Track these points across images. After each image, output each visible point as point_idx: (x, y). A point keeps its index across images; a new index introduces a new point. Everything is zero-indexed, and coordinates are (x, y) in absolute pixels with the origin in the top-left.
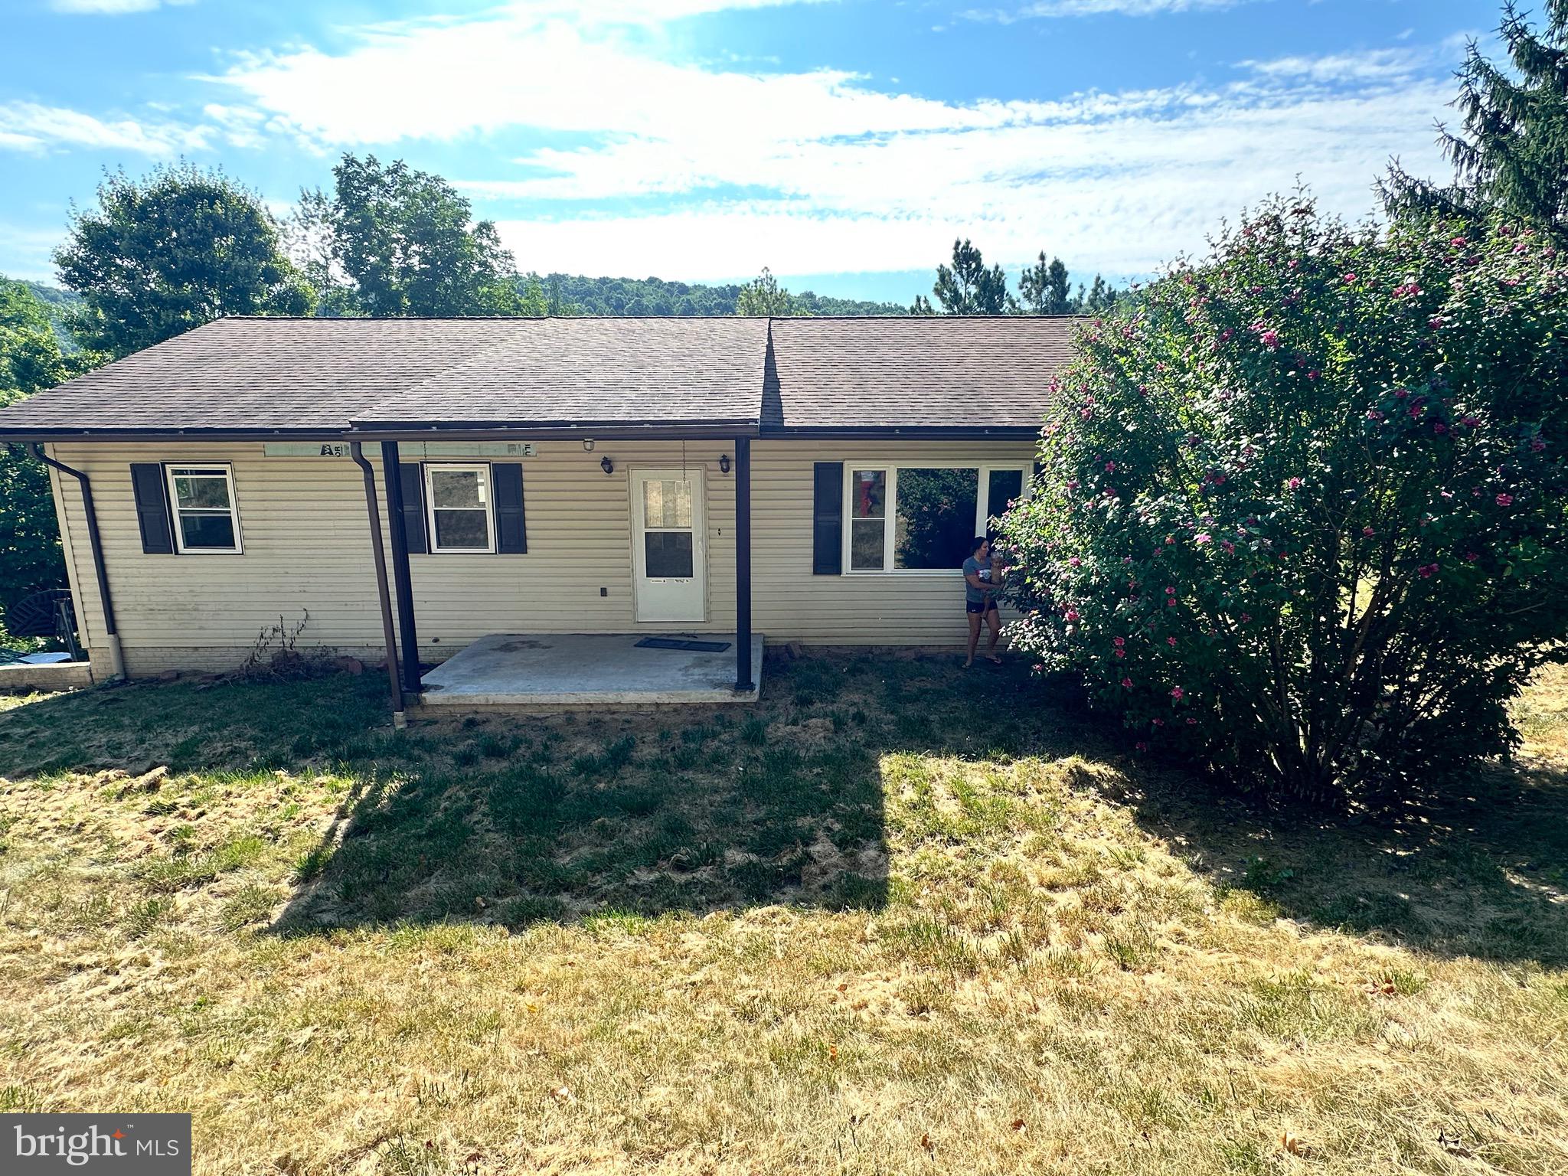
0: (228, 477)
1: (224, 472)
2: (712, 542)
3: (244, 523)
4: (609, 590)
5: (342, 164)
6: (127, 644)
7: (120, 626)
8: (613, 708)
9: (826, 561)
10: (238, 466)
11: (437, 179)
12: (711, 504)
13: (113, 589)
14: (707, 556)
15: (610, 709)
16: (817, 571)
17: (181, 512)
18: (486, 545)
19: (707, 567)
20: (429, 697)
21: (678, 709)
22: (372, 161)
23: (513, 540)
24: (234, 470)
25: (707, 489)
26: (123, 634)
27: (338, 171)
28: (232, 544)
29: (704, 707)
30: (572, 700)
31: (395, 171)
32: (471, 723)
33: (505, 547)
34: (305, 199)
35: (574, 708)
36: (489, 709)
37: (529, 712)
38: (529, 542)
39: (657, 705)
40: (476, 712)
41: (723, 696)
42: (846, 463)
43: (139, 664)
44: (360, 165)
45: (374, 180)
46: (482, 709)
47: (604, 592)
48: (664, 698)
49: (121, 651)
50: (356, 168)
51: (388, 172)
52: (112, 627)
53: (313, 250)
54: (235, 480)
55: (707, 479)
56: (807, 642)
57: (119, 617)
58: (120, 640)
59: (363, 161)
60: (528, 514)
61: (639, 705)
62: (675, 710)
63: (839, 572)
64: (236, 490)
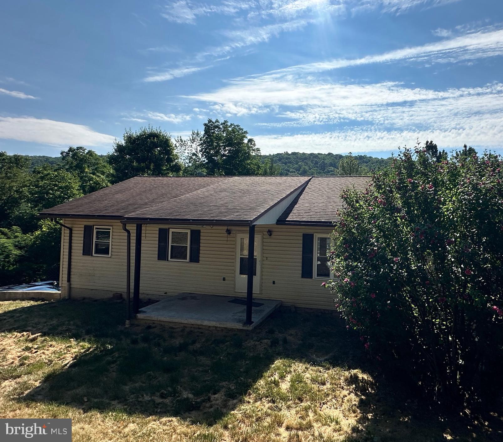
0: (111, 231)
1: (110, 229)
2: (264, 262)
3: (113, 247)
4: (226, 278)
5: (207, 122)
6: (72, 286)
7: (72, 280)
8: (200, 327)
9: (307, 273)
10: (114, 227)
11: (238, 126)
12: (264, 248)
13: (72, 267)
14: (262, 268)
15: (199, 327)
16: (303, 276)
17: (96, 242)
18: (185, 258)
19: (262, 272)
20: (140, 316)
21: (223, 329)
22: (217, 121)
23: (195, 258)
24: (113, 229)
25: (263, 242)
26: (72, 283)
27: (205, 125)
28: (108, 254)
29: (232, 330)
30: (186, 322)
31: (224, 124)
32: (149, 327)
33: (191, 260)
34: (193, 134)
35: (186, 325)
36: (158, 322)
37: (171, 325)
38: (200, 259)
39: (216, 327)
40: (154, 323)
41: (239, 326)
42: (315, 234)
43: (74, 294)
44: (213, 122)
45: (217, 127)
46: (156, 322)
47: (224, 279)
48: (218, 325)
49: (70, 288)
50: (212, 123)
51: (222, 124)
52: (69, 280)
53: (193, 149)
54: (113, 232)
55: (263, 238)
56: (298, 305)
57: (72, 276)
58: (70, 284)
59: (214, 121)
60: (201, 248)
61: (210, 327)
62: (222, 330)
63: (311, 277)
64: (113, 235)
